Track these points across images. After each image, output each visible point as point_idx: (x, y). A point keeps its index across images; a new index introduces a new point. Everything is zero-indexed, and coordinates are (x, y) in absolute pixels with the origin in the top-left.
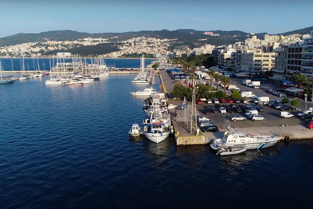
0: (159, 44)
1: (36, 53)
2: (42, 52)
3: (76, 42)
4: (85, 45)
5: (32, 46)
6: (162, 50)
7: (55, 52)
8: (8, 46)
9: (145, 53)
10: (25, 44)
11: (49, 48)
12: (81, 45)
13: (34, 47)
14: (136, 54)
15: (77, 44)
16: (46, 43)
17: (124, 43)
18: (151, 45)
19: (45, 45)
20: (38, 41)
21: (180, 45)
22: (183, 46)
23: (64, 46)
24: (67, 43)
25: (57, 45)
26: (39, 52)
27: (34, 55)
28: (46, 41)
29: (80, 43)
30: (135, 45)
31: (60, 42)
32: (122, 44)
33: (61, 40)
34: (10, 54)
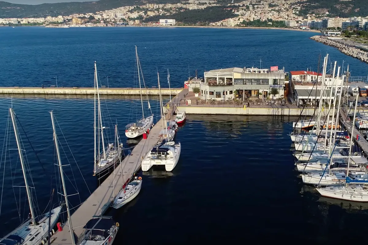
0: (287, 6)
1: (134, 19)
2: (140, 18)
3: (179, 5)
4: (191, 9)
5: (129, 11)
6: (292, 15)
7: (156, 19)
8: (104, 10)
9: (271, 20)
10: (122, 8)
11: (149, 13)
12: (186, 9)
13: (131, 12)
14: (259, 21)
15: (181, 8)
16: (144, 7)
17: (239, 6)
18: (277, 8)
19: (143, 9)
20: (136, 4)
21: (316, 8)
22: (320, 10)
23: (165, 10)
24: (169, 6)
25: (158, 10)
26: (137, 18)
27: (131, 22)
28: (144, 4)
29: (184, 6)
30: (254, 8)
31: (161, 6)
32: (237, 8)
33: (161, 3)
34: (105, 21)
